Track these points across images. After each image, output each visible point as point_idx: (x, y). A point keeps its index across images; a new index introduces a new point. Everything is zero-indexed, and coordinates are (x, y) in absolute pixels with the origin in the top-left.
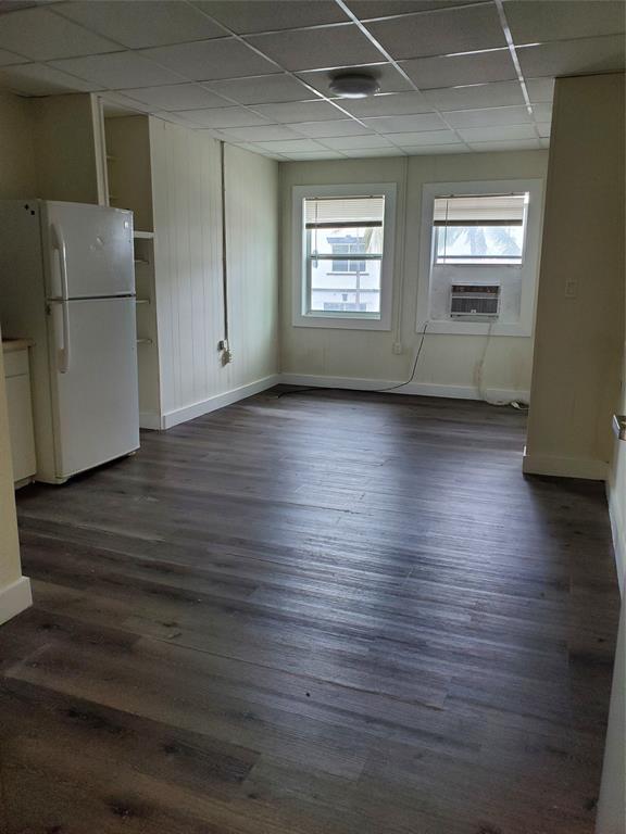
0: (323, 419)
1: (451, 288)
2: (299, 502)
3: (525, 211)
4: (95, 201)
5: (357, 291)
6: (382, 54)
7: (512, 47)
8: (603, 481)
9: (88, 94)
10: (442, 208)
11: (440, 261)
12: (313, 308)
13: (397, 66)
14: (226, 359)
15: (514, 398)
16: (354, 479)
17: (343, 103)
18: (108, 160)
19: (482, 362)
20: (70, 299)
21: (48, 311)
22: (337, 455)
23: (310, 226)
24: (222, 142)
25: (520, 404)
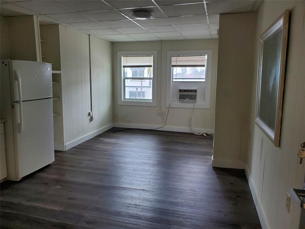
0: (131, 143)
1: (179, 91)
2: (123, 187)
3: (206, 61)
4: (36, 60)
5: (141, 87)
6: (154, 3)
7: (205, 2)
8: (244, 170)
9: (32, 16)
10: (174, 60)
11: (174, 80)
12: (126, 98)
13: (160, 8)
14: (91, 119)
15: (204, 132)
16: (146, 173)
17: (137, 21)
18: (41, 42)
19: (191, 118)
20: (22, 101)
21: (13, 107)
22: (138, 161)
23: (124, 67)
24: (89, 35)
25: (206, 134)
